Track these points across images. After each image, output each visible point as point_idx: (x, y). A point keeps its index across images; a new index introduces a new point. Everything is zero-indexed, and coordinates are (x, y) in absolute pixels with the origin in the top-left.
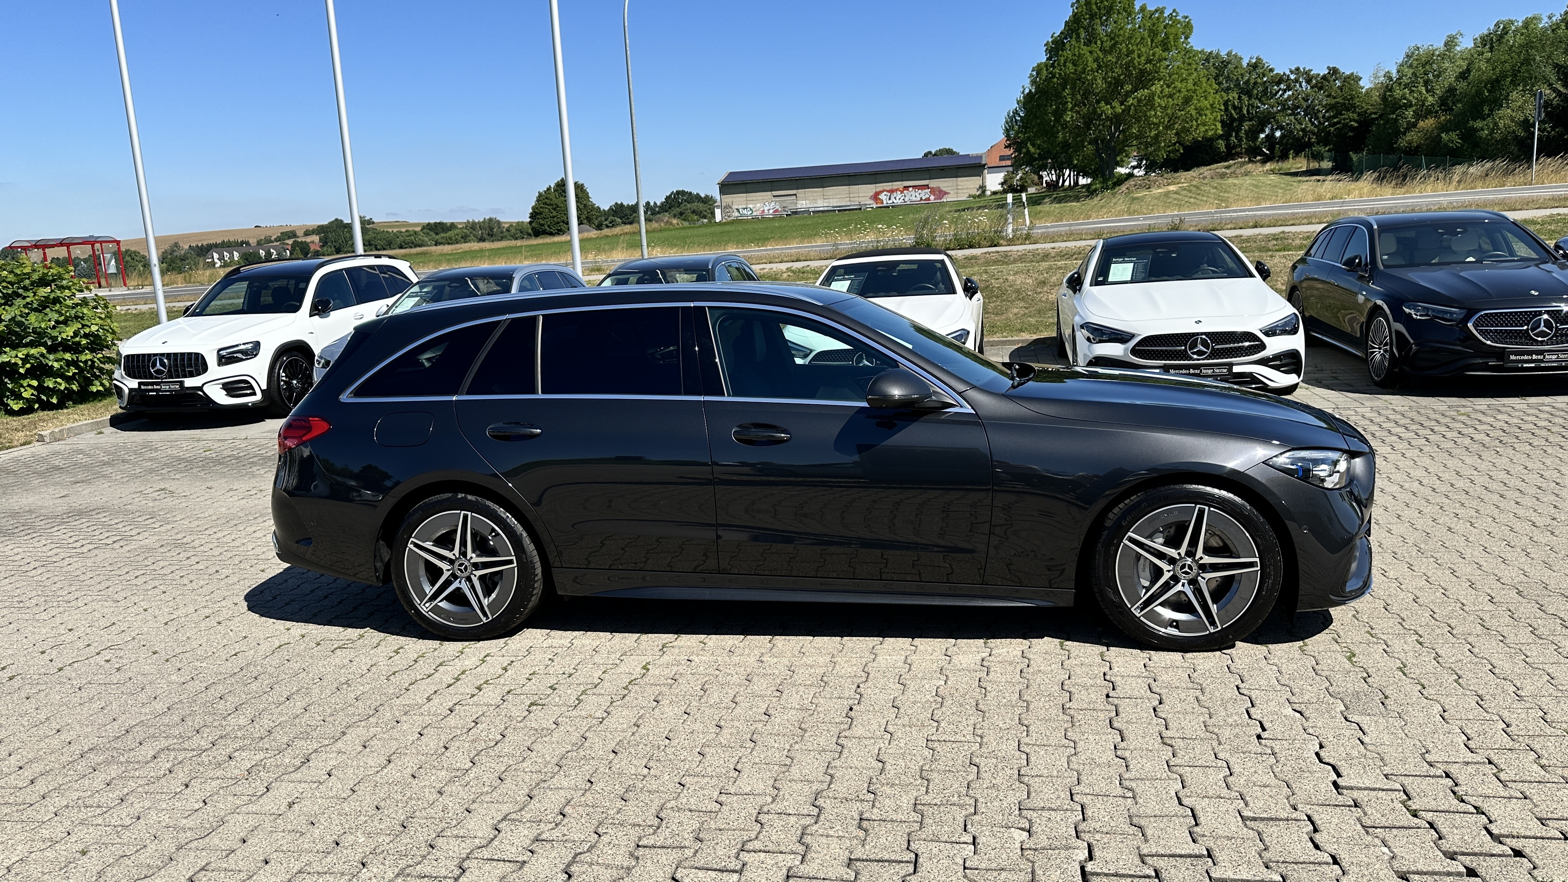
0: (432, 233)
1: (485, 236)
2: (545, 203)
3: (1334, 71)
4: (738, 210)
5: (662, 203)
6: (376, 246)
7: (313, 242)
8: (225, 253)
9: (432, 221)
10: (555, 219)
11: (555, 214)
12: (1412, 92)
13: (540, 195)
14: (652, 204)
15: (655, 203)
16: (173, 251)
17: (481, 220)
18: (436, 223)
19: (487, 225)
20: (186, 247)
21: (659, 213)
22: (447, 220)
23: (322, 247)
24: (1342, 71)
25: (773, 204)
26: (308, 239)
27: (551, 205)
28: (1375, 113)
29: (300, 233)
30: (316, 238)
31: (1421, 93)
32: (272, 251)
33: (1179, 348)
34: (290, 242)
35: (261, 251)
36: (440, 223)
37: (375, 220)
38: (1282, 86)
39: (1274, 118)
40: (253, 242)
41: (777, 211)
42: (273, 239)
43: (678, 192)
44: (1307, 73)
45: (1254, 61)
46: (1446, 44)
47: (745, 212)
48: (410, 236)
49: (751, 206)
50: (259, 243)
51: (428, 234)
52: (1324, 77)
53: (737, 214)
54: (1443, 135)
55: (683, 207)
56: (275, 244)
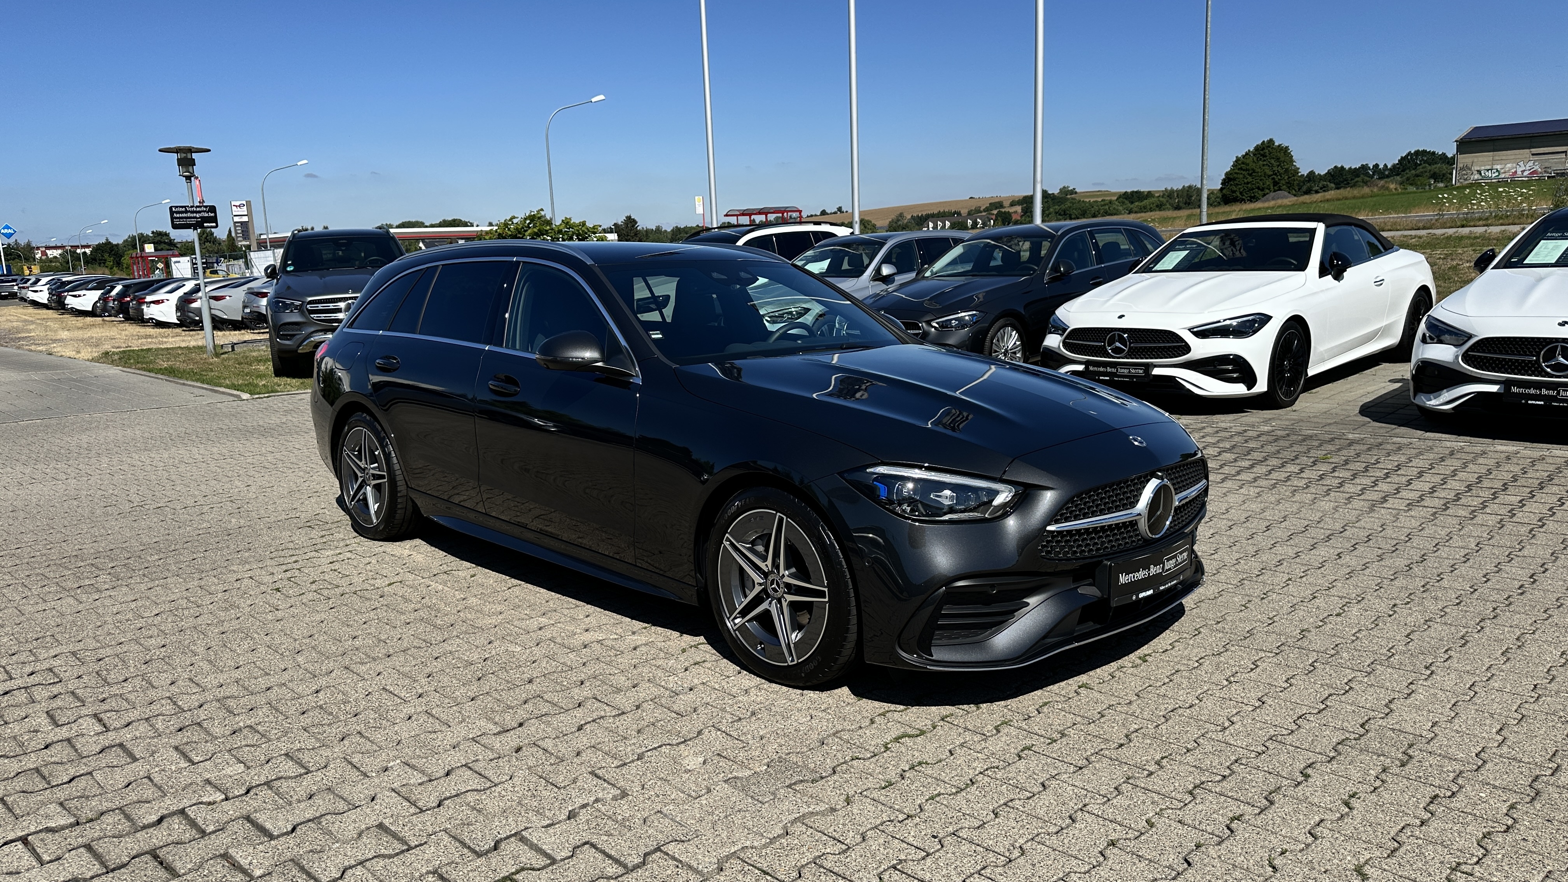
0: (1126, 202)
1: (1181, 204)
2: (1241, 169)
4: (1479, 172)
5: (1394, 166)
6: (1070, 215)
7: (1016, 212)
8: (939, 223)
9: (1129, 190)
10: (1249, 185)
11: (1250, 179)
13: (1238, 159)
14: (1381, 166)
15: (1385, 165)
16: (898, 220)
17: (1180, 187)
18: (1133, 192)
19: (1185, 194)
20: (909, 217)
21: (1388, 177)
22: (1144, 189)
23: (1022, 216)
25: (1531, 163)
26: (1012, 210)
27: (1247, 170)
29: (1006, 204)
30: (1018, 209)
32: (978, 220)
33: (1527, 358)
34: (995, 212)
35: (969, 221)
36: (1137, 192)
37: (1077, 190)
40: (964, 212)
41: (1535, 172)
42: (982, 209)
43: (1417, 153)
47: (1489, 174)
48: (1105, 205)
49: (1498, 167)
50: (970, 214)
51: (1123, 203)
53: (1477, 176)
55: (1420, 169)
56: (984, 214)
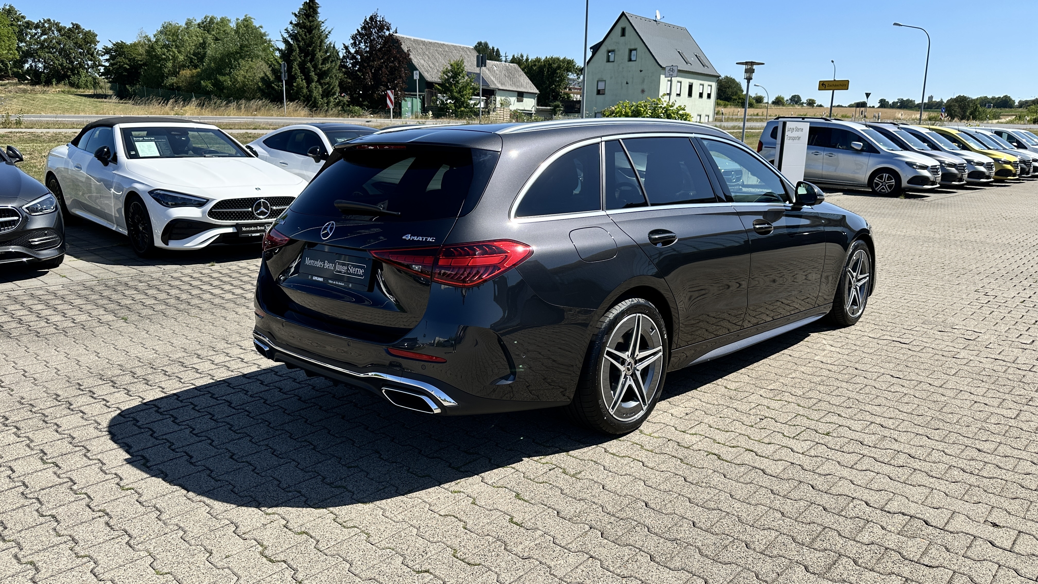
3: (77, 27)
12: (169, 51)
24: (82, 27)
28: (141, 61)
31: (174, 52)
38: (39, 30)
39: (37, 53)
44: (57, 24)
45: (7, 7)
46: (186, 24)
52: (70, 29)
54: (202, 82)
